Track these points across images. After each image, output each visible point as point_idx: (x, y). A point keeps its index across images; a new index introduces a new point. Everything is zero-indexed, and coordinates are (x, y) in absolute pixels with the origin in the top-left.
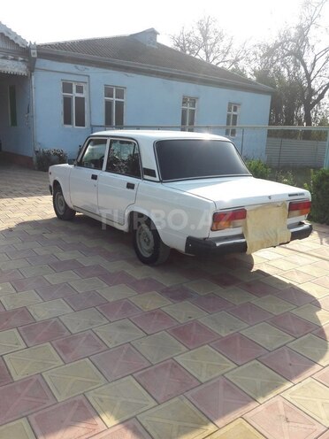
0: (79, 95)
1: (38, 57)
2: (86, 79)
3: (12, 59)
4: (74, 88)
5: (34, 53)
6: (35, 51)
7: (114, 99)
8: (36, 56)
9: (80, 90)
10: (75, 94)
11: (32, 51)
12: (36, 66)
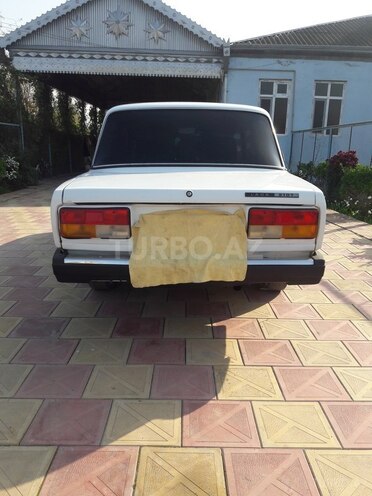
0: (281, 96)
1: (231, 56)
2: (290, 75)
3: (206, 62)
4: (275, 88)
5: (227, 52)
6: (229, 49)
7: (328, 97)
8: (229, 55)
9: (282, 89)
10: (276, 95)
11: (225, 50)
12: (230, 66)
